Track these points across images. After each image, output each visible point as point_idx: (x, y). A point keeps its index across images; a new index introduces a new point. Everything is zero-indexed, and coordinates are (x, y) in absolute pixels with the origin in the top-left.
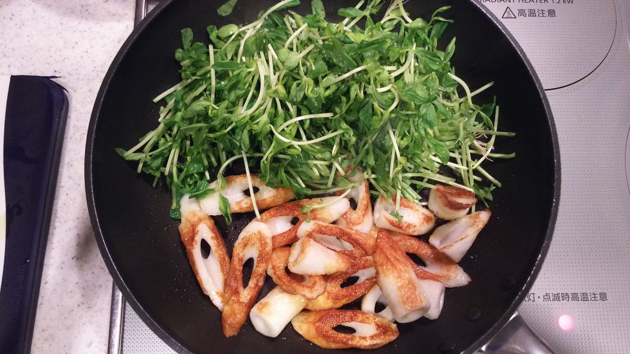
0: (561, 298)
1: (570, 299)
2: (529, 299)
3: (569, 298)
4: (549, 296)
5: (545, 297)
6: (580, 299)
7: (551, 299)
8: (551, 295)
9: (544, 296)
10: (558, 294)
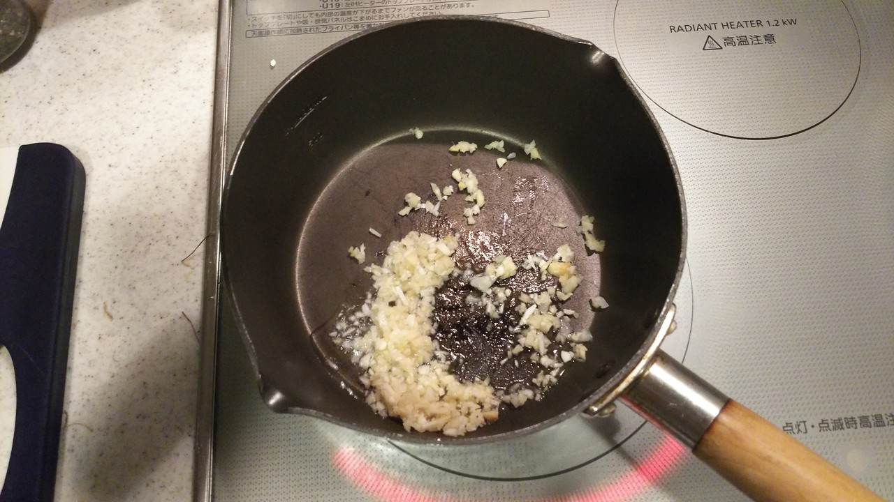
0: (844, 426)
1: (858, 425)
2: (799, 430)
4: (828, 424)
5: (821, 425)
6: (873, 425)
7: (831, 427)
8: (830, 422)
10: (840, 420)
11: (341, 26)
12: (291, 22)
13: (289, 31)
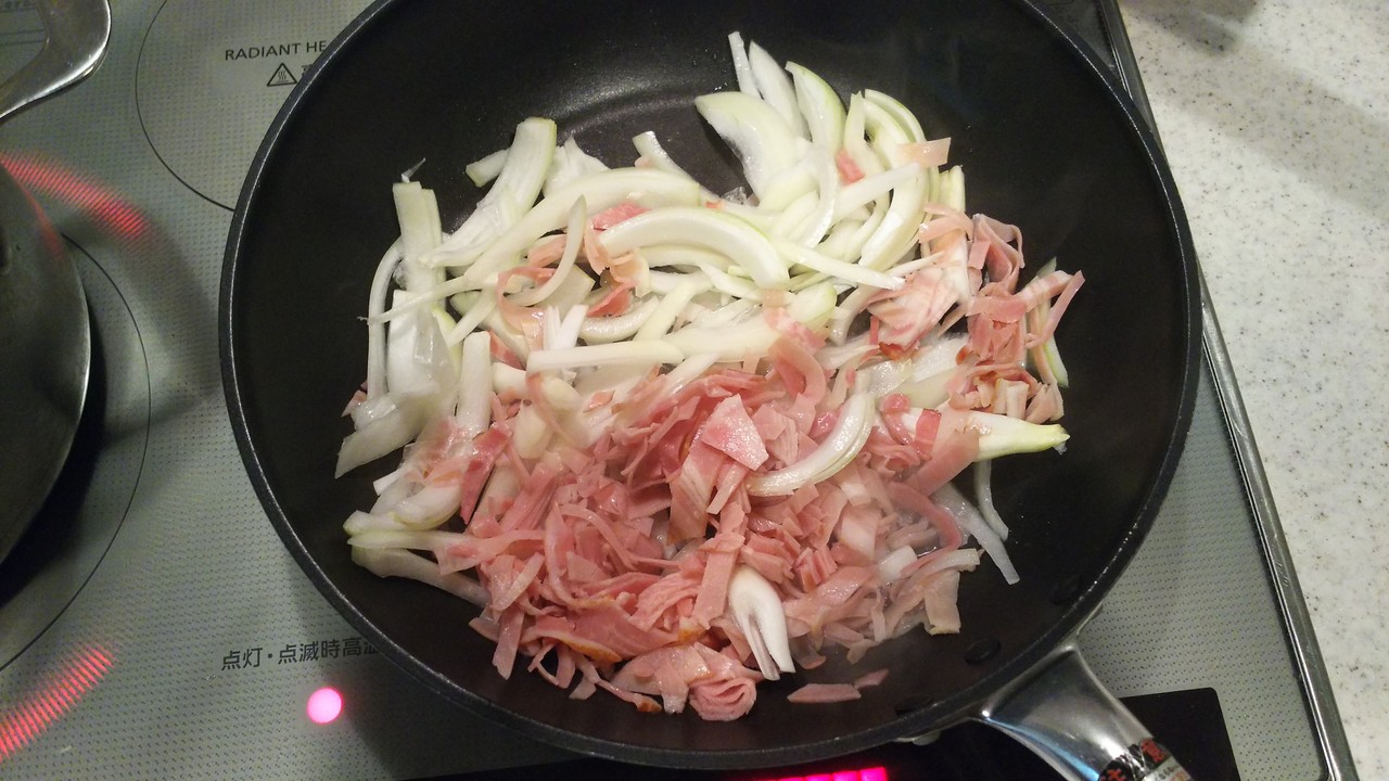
0: (319, 654)
1: (341, 653)
2: (248, 661)
3: (337, 650)
4: (294, 651)
5: (284, 654)
6: (363, 650)
7: (298, 657)
8: (297, 649)
9: (282, 652)
10: (314, 645)
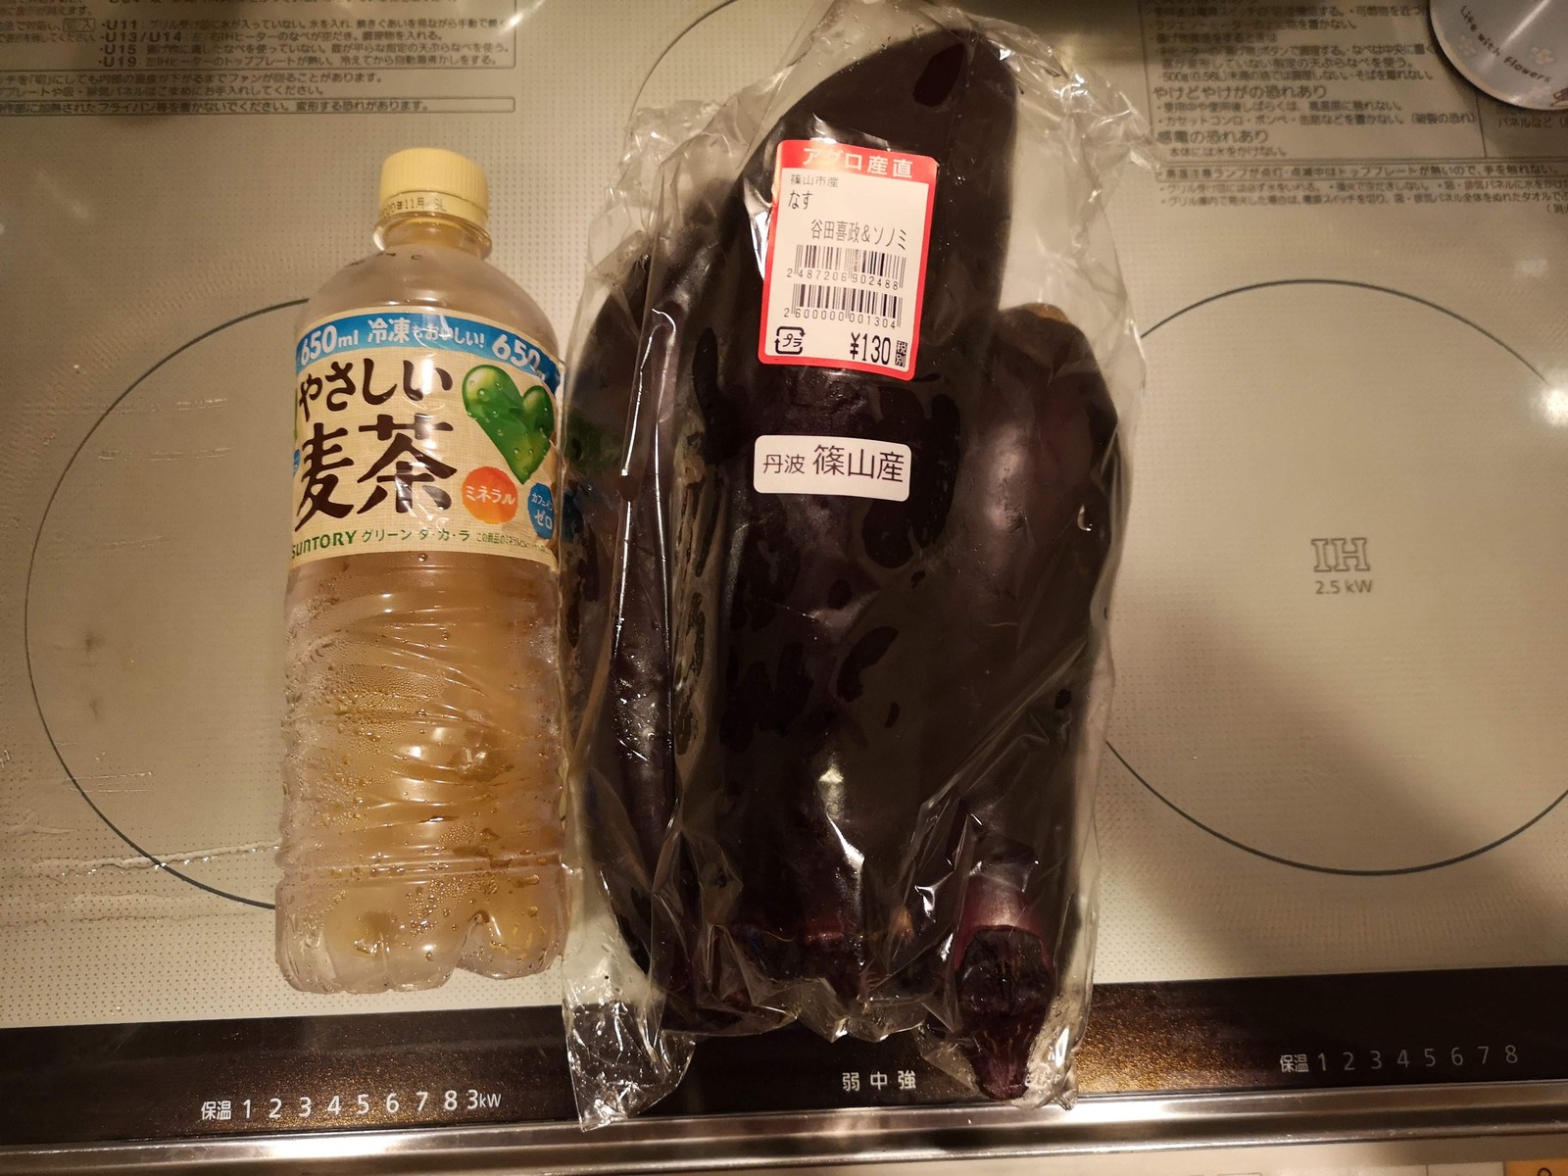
11: (134, 103)
12: (44, 91)
13: (36, 108)
